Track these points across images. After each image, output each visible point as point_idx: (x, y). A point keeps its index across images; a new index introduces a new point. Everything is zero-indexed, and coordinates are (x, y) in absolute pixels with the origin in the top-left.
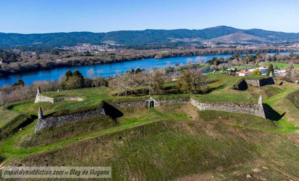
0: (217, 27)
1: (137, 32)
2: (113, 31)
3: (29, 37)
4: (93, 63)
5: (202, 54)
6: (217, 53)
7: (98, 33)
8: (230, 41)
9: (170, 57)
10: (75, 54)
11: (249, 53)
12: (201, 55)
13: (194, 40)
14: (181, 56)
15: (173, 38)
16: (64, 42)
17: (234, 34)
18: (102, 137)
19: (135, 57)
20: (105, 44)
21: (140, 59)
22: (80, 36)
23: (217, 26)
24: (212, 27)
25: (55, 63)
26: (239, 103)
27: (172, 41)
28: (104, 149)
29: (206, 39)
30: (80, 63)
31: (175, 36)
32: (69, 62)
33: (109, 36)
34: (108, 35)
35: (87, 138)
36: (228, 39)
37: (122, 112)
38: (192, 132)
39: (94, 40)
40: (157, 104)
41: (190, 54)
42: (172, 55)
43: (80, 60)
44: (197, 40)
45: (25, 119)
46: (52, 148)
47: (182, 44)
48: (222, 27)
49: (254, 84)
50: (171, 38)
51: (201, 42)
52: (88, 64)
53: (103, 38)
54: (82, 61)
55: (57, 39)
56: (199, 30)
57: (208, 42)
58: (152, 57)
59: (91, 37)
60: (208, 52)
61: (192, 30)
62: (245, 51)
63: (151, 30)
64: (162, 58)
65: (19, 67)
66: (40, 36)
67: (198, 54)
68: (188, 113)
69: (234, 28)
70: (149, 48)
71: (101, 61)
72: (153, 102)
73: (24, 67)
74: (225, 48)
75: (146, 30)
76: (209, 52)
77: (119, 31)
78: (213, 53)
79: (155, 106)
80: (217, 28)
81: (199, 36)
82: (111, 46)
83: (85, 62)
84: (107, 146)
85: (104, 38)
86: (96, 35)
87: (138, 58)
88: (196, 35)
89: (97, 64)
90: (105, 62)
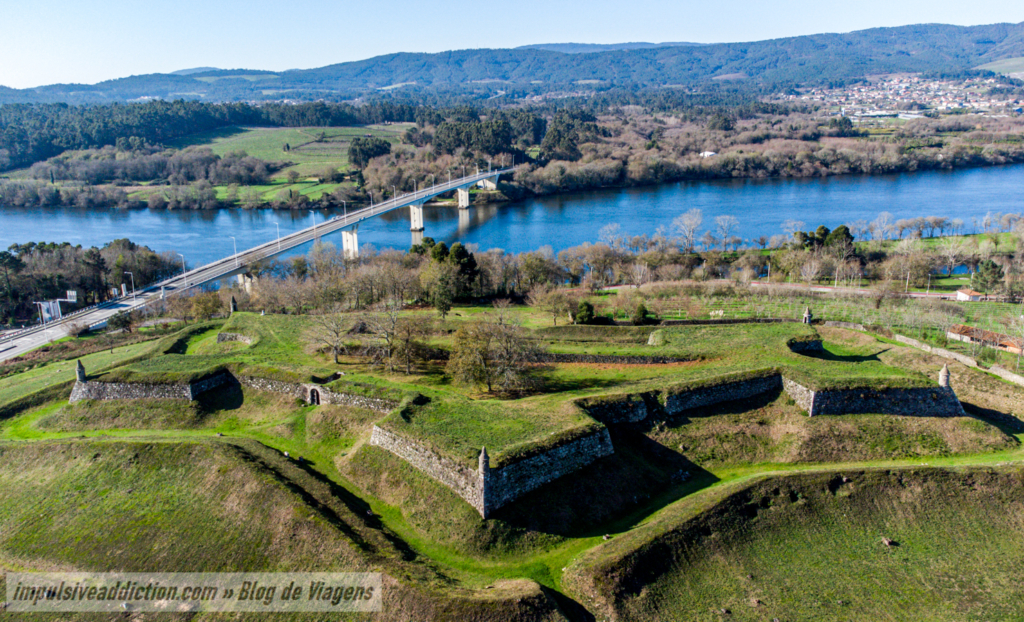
4: (812, 170)
10: (791, 127)
16: (820, 71)
20: (989, 75)
22: (894, 43)
26: (442, 454)
30: (765, 168)
32: (725, 165)
40: (324, 399)
43: (770, 157)
49: (802, 399)
53: (998, 45)
54: (773, 163)
55: (798, 58)
71: (850, 163)
72: (318, 393)
79: (321, 402)
83: (787, 165)
85: (1001, 47)
86: (965, 36)
89: (830, 174)
90: (865, 170)
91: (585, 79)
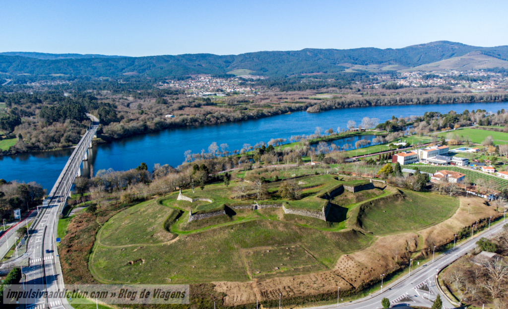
0: (431, 42)
1: (288, 53)
2: (248, 52)
3: (118, 62)
4: (215, 121)
5: (386, 104)
6: (412, 101)
7: (224, 56)
8: (452, 70)
9: (333, 109)
10: (186, 101)
11: (467, 101)
12: (383, 105)
13: (387, 68)
14: (350, 106)
15: (350, 65)
16: (171, 72)
17: (461, 57)
18: (223, 227)
19: (277, 110)
20: (234, 76)
21: (284, 112)
22: (195, 61)
23: (433, 41)
24: (423, 43)
25: (165, 123)
26: (311, 211)
27: (347, 71)
28: (224, 233)
29: (409, 67)
30: (198, 121)
31: (353, 61)
32: (183, 121)
33: (242, 61)
34: (240, 59)
35: (216, 227)
36: (448, 66)
37: (236, 212)
38: (270, 227)
39: (217, 69)
40: (259, 208)
41: (365, 104)
42: (336, 105)
43: (198, 117)
44: (391, 68)
45: (178, 214)
46: (198, 231)
47: (363, 77)
48: (441, 44)
49: (350, 190)
50: (346, 65)
51: (398, 71)
52: (209, 122)
53: (232, 64)
54: (200, 119)
55: (159, 66)
56: (397, 49)
57: (412, 72)
58: (303, 108)
59: (212, 63)
60: (396, 101)
61: (385, 50)
62: (460, 98)
63: (312, 49)
64: (318, 111)
65: (122, 130)
66: (134, 62)
67: (379, 104)
68: (278, 214)
69: (465, 45)
70: (304, 87)
71: (226, 118)
72: (257, 206)
73: (128, 130)
74: (434, 88)
75: (304, 50)
76: (398, 101)
77: (258, 52)
78: (403, 101)
79: (258, 209)
80: (431, 46)
81: (396, 61)
82: (244, 80)
83: (205, 120)
84: (225, 232)
85: (234, 64)
86: (220, 59)
87: (282, 111)
88: (391, 58)
89: (221, 123)
90: (231, 120)
91: (55, 73)
